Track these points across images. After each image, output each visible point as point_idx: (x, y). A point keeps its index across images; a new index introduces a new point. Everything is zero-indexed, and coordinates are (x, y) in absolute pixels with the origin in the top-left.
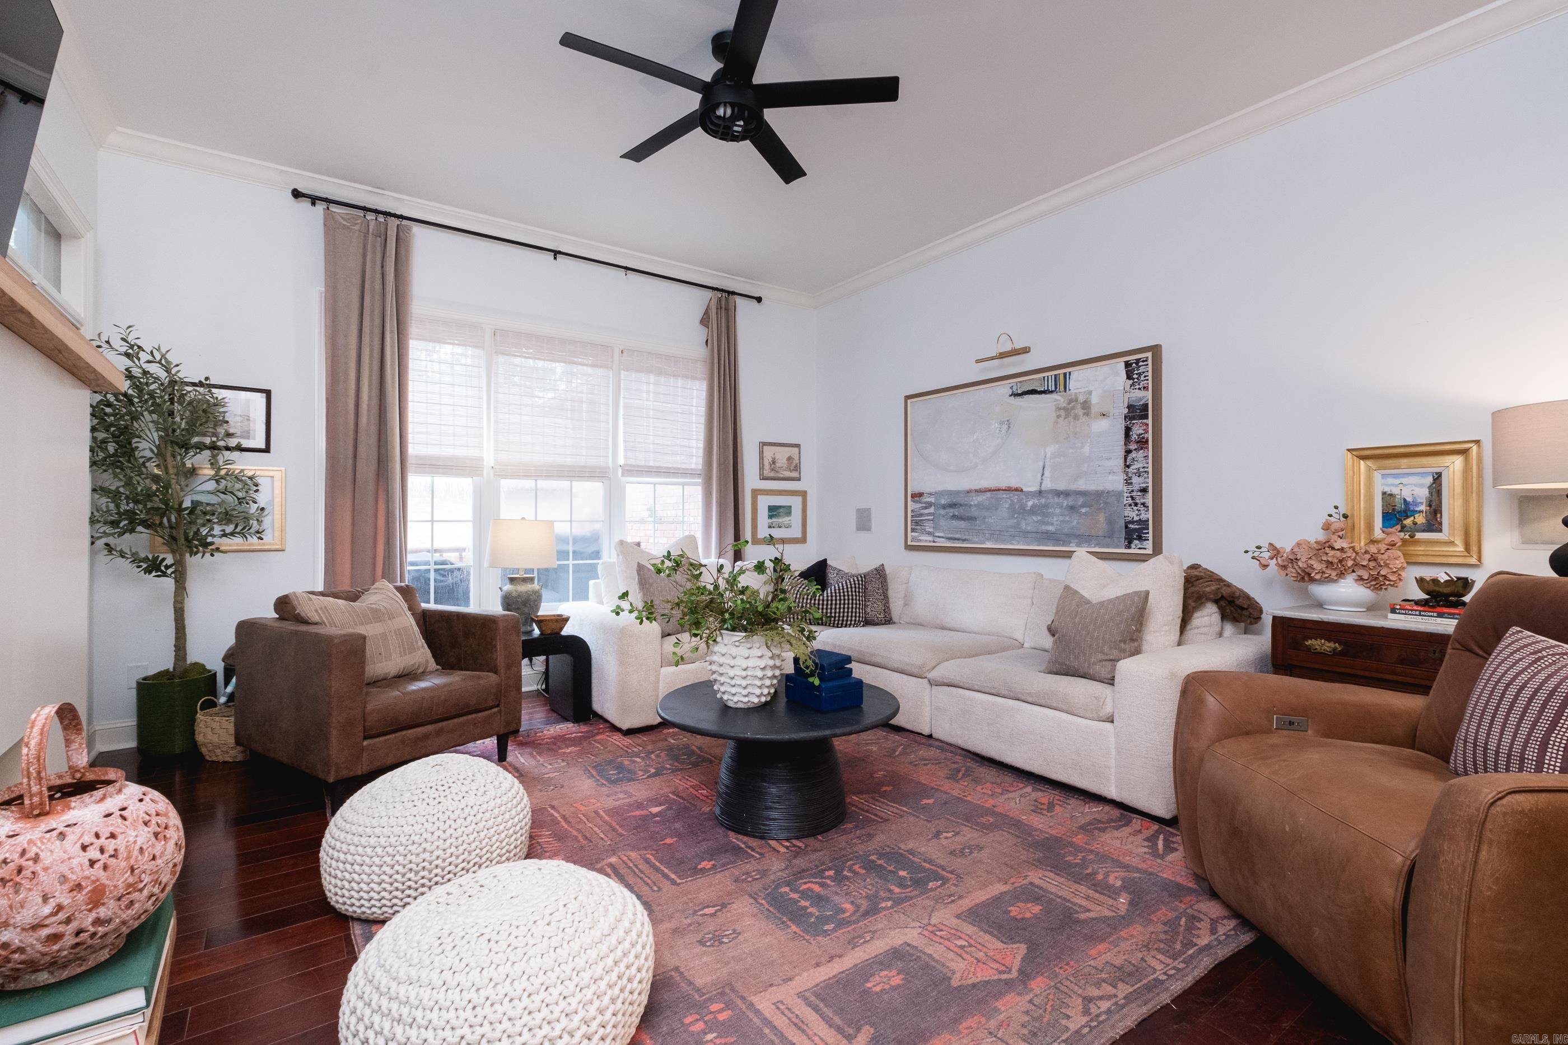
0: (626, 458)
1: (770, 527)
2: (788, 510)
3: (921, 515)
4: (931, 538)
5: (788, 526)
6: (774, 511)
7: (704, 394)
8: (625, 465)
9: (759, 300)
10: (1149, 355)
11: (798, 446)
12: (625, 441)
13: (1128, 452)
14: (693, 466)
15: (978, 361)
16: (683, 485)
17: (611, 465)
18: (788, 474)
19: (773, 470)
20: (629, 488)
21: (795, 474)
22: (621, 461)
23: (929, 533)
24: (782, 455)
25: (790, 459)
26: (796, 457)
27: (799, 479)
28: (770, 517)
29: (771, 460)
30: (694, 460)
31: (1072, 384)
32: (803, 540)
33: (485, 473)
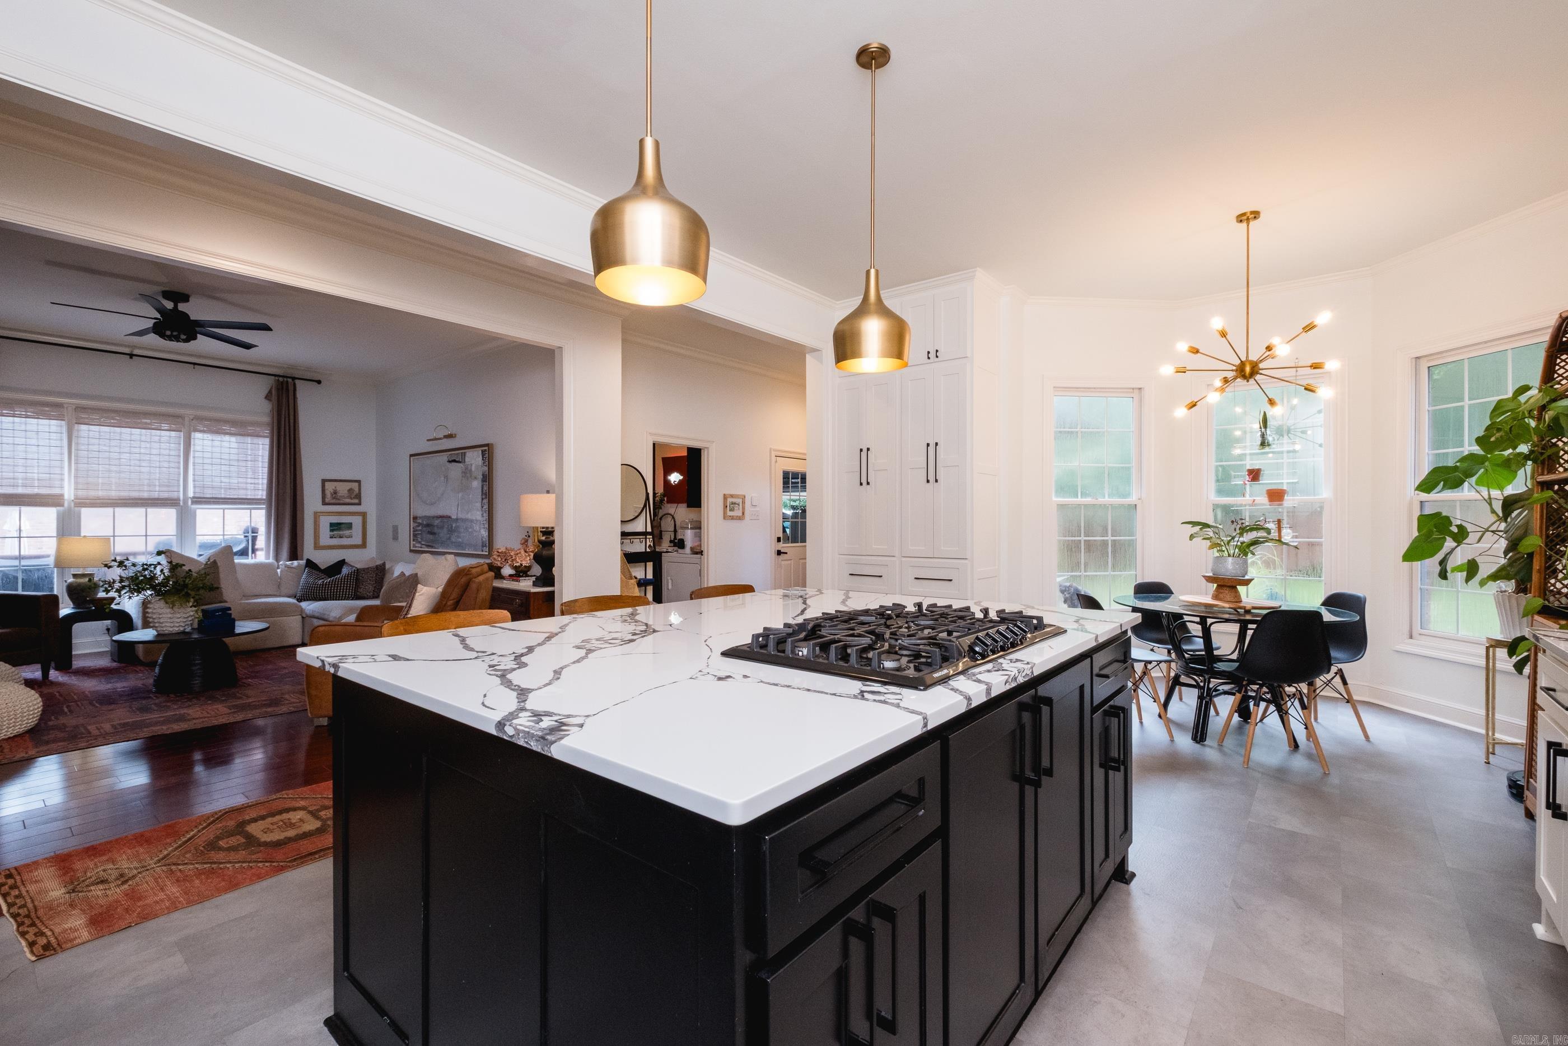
0: (194, 493)
1: (331, 538)
2: (349, 526)
3: (417, 530)
4: (420, 545)
5: (350, 537)
6: (335, 527)
7: (267, 447)
8: (194, 497)
9: (319, 382)
10: (486, 448)
11: (359, 482)
12: (194, 481)
13: (483, 499)
14: (259, 497)
15: (428, 440)
16: (251, 509)
17: (181, 498)
18: (348, 501)
19: (334, 498)
20: (199, 513)
21: (356, 501)
22: (191, 494)
23: (420, 542)
24: (343, 489)
25: (350, 490)
26: (357, 490)
27: (359, 504)
28: (332, 531)
29: (332, 491)
30: (260, 492)
31: (467, 459)
32: (364, 545)
33: (66, 504)
